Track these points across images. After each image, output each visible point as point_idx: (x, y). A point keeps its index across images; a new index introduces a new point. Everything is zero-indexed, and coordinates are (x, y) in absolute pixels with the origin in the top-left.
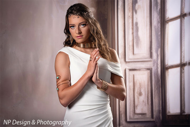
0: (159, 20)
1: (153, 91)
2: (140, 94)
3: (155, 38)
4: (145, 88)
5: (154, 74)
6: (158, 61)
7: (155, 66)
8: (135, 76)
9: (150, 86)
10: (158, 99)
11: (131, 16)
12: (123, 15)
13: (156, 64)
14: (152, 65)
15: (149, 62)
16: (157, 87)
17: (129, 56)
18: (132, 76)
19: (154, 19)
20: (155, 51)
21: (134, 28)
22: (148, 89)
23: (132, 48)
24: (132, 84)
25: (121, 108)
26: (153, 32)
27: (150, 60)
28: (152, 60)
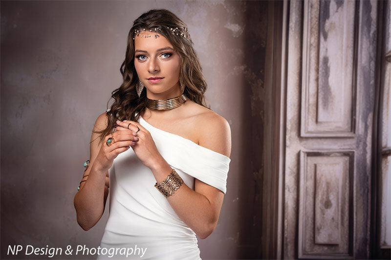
0: (372, 55)
1: (355, 199)
2: (328, 204)
3: (362, 91)
4: (338, 193)
5: (358, 164)
6: (366, 138)
7: (361, 147)
8: (318, 168)
9: (348, 189)
10: (364, 216)
11: (315, 45)
12: (298, 42)
13: (362, 143)
14: (354, 146)
15: (348, 140)
16: (362, 191)
17: (308, 125)
18: (313, 168)
19: (361, 53)
20: (361, 117)
21: (320, 69)
22: (343, 194)
23: (315, 108)
24: (310, 183)
25: (286, 232)
26: (358, 78)
27: (350, 135)
28: (354, 135)
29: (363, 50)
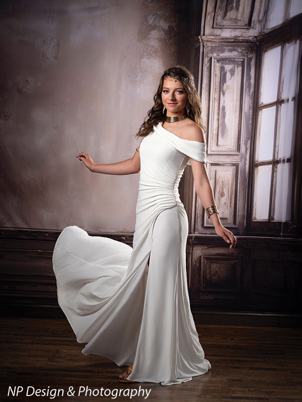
0: (251, 105)
1: (238, 192)
2: (222, 195)
3: (244, 127)
4: (229, 188)
5: (241, 171)
6: (246, 155)
7: (243, 161)
8: (217, 172)
9: (234, 185)
10: (243, 202)
11: (217, 98)
12: (208, 97)
13: (244, 158)
14: (239, 160)
15: (235, 156)
17: (212, 147)
18: (214, 173)
19: (245, 104)
20: (243, 142)
21: (220, 113)
22: (232, 189)
23: (216, 137)
27: (237, 153)
28: (239, 154)
29: (246, 102)
